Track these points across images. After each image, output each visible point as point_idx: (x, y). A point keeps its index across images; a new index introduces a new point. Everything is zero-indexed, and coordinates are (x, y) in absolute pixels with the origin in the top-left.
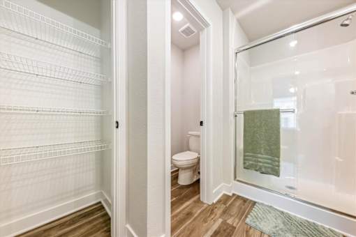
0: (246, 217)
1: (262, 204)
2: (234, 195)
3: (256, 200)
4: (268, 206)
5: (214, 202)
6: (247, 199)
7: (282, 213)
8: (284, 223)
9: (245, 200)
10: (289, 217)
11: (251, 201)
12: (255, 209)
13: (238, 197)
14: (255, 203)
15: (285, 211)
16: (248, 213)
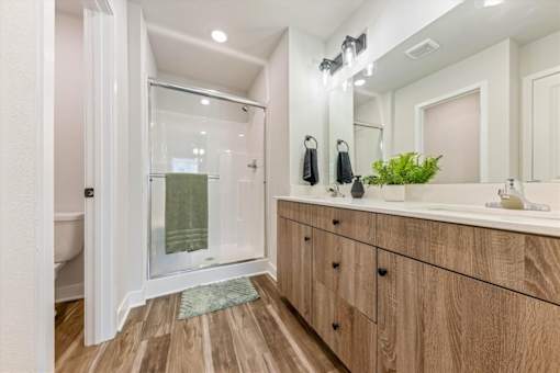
0: (178, 313)
1: (190, 289)
2: (148, 301)
3: (182, 290)
4: (195, 288)
5: (120, 329)
6: (169, 296)
7: (210, 286)
8: (214, 294)
9: (167, 298)
10: (216, 286)
11: (174, 295)
12: (185, 298)
13: (157, 300)
14: (181, 294)
15: (211, 283)
16: (178, 308)
